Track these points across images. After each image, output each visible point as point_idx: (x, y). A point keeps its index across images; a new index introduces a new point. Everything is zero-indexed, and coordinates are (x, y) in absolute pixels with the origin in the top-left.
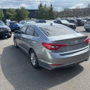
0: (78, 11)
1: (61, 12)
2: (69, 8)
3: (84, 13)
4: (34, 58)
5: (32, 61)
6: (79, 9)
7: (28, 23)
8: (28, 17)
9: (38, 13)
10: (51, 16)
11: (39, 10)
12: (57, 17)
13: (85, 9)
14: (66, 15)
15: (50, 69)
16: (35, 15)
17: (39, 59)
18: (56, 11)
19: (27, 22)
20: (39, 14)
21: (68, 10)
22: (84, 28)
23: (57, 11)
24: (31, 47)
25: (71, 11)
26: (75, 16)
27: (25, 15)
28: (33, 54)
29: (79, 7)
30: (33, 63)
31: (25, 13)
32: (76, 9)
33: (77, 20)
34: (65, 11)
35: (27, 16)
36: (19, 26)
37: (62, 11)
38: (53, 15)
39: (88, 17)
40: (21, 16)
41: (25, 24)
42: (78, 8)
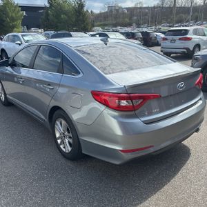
0: (140, 12)
1: (101, 14)
2: (120, 5)
3: (152, 18)
4: (66, 133)
5: (59, 141)
6: (141, 8)
7: (26, 38)
8: (23, 25)
9: (47, 15)
10: (80, 22)
11: (50, 7)
12: (93, 26)
13: (154, 7)
14: (114, 22)
15: (117, 163)
16: (40, 20)
17: (85, 136)
18: (90, 11)
19: (24, 35)
20: (51, 17)
21: (117, 11)
22: (161, 51)
23: (92, 12)
24: (53, 104)
25: (123, 13)
26: (134, 24)
27: (13, 19)
28: (63, 122)
29: (140, 3)
30: (62, 147)
31: (14, 15)
32: (135, 8)
33: (142, 33)
34: (111, 11)
35: (19, 22)
36: (3, 47)
37: (103, 11)
38: (84, 21)
39: (160, 27)
40: (4, 21)
41: (19, 42)
42: (139, 6)
